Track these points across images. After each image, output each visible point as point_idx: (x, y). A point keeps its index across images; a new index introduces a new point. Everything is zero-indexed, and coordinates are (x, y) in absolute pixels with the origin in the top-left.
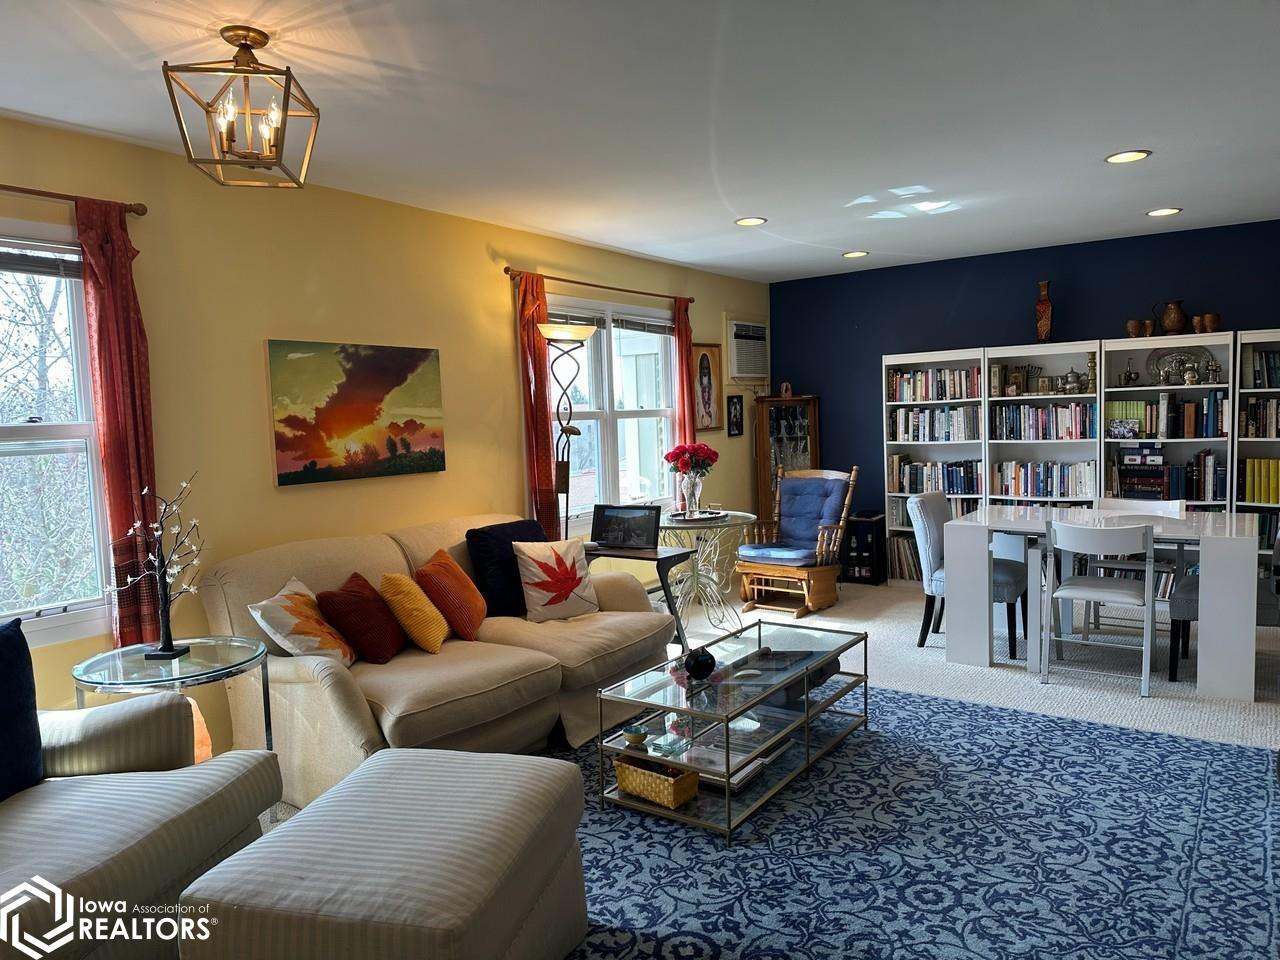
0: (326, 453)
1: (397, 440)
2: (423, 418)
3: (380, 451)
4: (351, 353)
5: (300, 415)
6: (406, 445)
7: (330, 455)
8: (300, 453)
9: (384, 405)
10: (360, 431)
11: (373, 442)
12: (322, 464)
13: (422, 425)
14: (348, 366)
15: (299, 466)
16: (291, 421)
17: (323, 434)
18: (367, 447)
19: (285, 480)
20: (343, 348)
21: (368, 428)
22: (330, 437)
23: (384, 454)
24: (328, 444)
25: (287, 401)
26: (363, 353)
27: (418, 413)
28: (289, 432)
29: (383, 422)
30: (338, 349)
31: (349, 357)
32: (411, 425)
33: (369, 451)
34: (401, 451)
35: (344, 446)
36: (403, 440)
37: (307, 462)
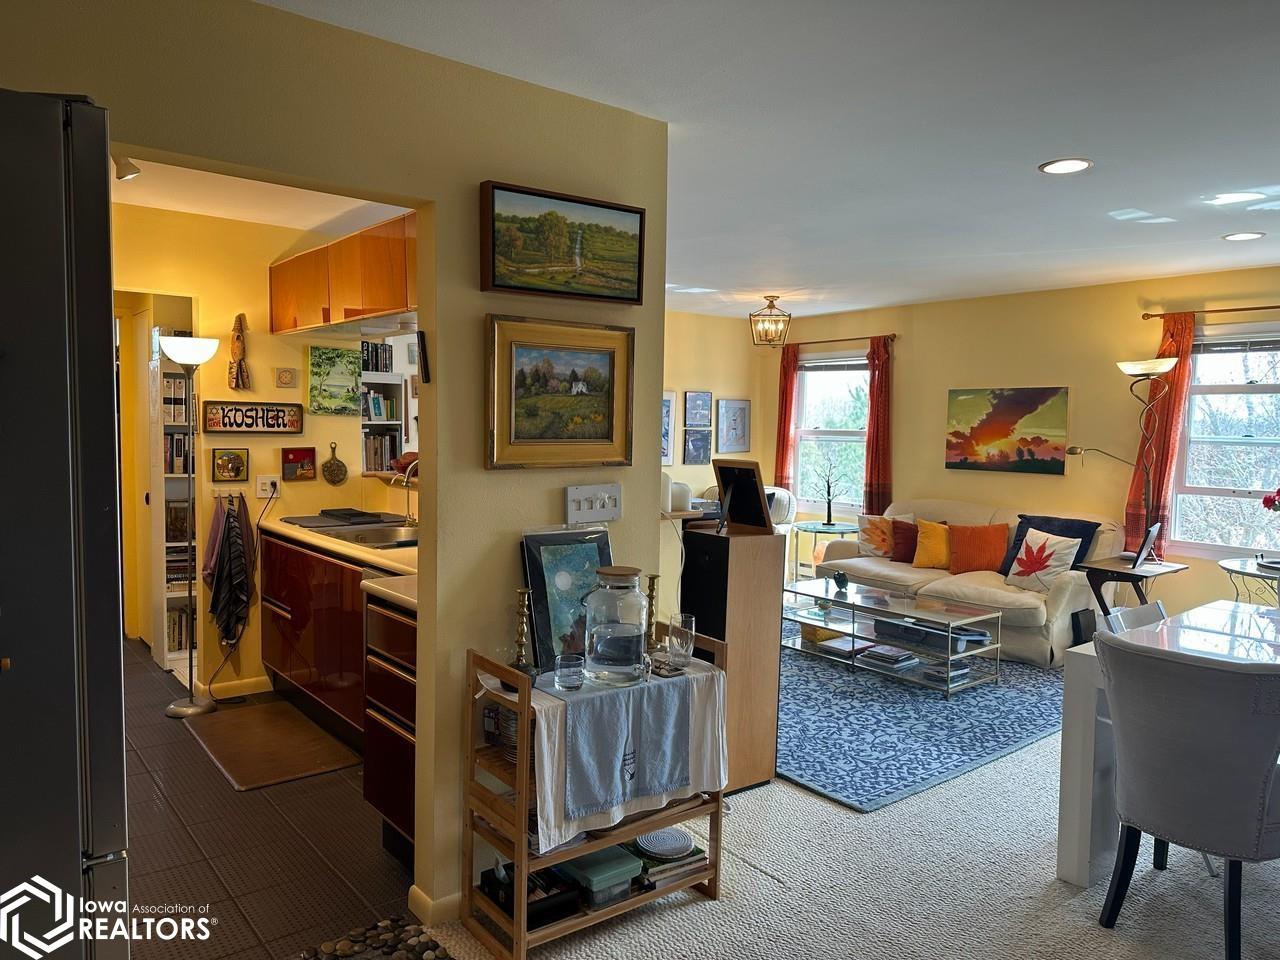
0: (974, 453)
1: (1025, 449)
2: (1047, 436)
3: (1011, 456)
4: (998, 395)
5: (962, 431)
6: (1031, 453)
7: (978, 455)
8: (959, 452)
9: (1017, 426)
10: (998, 442)
11: (1006, 449)
12: (971, 459)
13: (1047, 441)
14: (995, 402)
15: (957, 460)
16: (956, 434)
17: (974, 442)
18: (1002, 452)
19: (949, 466)
20: (993, 391)
21: (1004, 440)
22: (978, 445)
23: (1014, 458)
24: (976, 448)
25: (954, 422)
26: (1006, 393)
27: (1044, 433)
28: (954, 440)
29: (1016, 436)
30: (988, 392)
31: (996, 396)
32: (1037, 441)
33: (1003, 455)
34: (1027, 457)
35: (986, 450)
36: (1029, 450)
37: (962, 458)
